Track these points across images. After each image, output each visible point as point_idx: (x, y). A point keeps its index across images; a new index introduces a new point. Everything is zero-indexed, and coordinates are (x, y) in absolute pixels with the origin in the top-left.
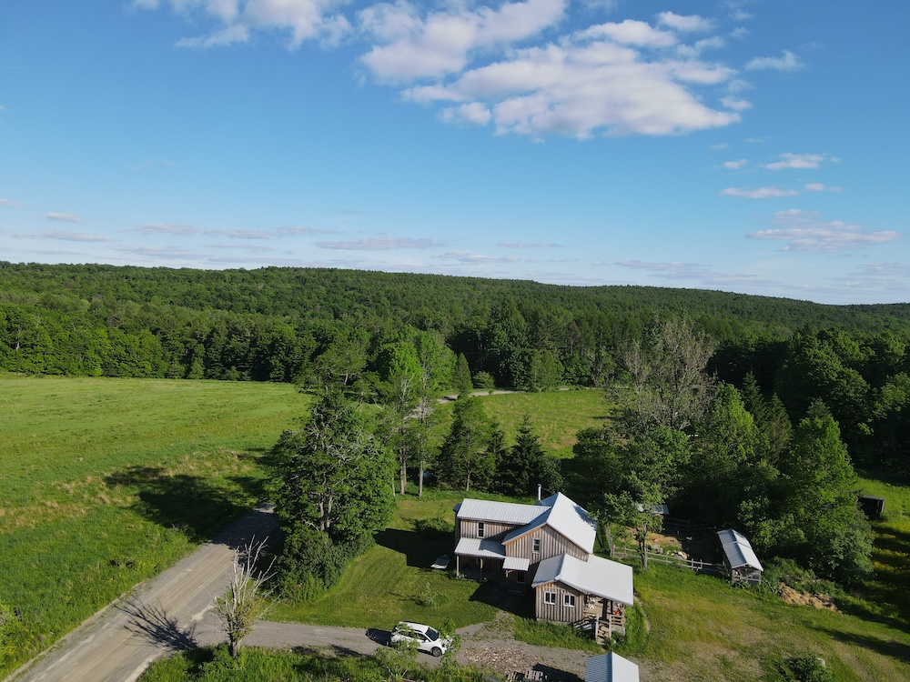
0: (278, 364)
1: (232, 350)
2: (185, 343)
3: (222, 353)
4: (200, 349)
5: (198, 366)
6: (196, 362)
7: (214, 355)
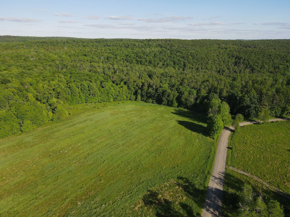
0: (165, 100)
1: (150, 92)
3: (147, 93)
4: (139, 91)
6: (138, 96)
7: (144, 94)
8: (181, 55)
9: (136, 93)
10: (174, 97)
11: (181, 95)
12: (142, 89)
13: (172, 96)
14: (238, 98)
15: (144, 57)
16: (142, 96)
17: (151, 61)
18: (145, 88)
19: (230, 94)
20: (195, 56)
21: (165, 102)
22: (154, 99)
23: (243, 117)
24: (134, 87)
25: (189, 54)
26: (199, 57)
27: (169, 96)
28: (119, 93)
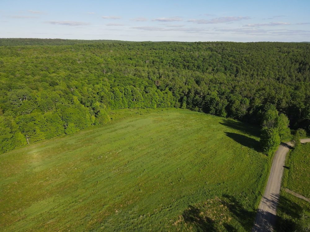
0: (213, 109)
1: (196, 100)
2: (180, 95)
3: (193, 101)
4: (185, 98)
5: (185, 104)
6: (184, 103)
7: (190, 101)
8: (234, 59)
9: (181, 100)
10: (223, 106)
11: (231, 104)
12: (188, 95)
13: (220, 105)
14: (300, 110)
15: (192, 61)
16: (188, 103)
17: (199, 66)
18: (192, 95)
19: (291, 105)
20: (251, 60)
21: (213, 111)
22: (200, 108)
23: (305, 133)
24: (180, 93)
25: (243, 58)
26: (254, 62)
27: (217, 104)
28: (163, 99)
